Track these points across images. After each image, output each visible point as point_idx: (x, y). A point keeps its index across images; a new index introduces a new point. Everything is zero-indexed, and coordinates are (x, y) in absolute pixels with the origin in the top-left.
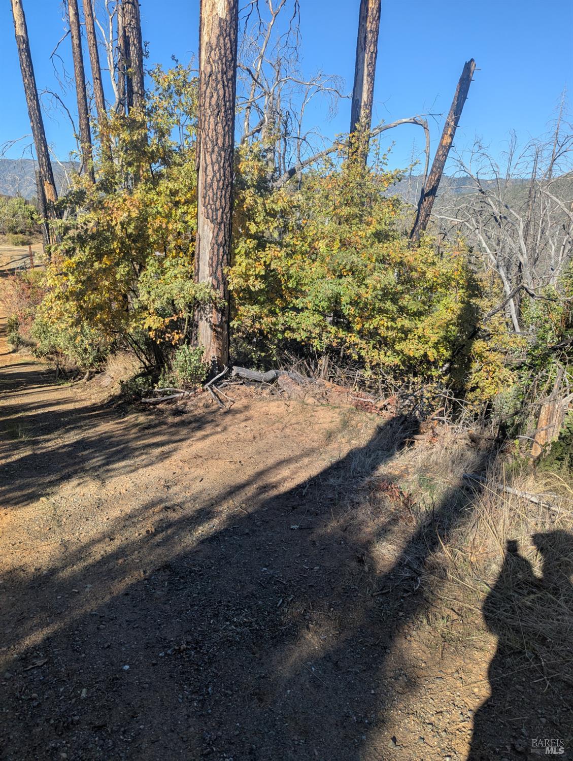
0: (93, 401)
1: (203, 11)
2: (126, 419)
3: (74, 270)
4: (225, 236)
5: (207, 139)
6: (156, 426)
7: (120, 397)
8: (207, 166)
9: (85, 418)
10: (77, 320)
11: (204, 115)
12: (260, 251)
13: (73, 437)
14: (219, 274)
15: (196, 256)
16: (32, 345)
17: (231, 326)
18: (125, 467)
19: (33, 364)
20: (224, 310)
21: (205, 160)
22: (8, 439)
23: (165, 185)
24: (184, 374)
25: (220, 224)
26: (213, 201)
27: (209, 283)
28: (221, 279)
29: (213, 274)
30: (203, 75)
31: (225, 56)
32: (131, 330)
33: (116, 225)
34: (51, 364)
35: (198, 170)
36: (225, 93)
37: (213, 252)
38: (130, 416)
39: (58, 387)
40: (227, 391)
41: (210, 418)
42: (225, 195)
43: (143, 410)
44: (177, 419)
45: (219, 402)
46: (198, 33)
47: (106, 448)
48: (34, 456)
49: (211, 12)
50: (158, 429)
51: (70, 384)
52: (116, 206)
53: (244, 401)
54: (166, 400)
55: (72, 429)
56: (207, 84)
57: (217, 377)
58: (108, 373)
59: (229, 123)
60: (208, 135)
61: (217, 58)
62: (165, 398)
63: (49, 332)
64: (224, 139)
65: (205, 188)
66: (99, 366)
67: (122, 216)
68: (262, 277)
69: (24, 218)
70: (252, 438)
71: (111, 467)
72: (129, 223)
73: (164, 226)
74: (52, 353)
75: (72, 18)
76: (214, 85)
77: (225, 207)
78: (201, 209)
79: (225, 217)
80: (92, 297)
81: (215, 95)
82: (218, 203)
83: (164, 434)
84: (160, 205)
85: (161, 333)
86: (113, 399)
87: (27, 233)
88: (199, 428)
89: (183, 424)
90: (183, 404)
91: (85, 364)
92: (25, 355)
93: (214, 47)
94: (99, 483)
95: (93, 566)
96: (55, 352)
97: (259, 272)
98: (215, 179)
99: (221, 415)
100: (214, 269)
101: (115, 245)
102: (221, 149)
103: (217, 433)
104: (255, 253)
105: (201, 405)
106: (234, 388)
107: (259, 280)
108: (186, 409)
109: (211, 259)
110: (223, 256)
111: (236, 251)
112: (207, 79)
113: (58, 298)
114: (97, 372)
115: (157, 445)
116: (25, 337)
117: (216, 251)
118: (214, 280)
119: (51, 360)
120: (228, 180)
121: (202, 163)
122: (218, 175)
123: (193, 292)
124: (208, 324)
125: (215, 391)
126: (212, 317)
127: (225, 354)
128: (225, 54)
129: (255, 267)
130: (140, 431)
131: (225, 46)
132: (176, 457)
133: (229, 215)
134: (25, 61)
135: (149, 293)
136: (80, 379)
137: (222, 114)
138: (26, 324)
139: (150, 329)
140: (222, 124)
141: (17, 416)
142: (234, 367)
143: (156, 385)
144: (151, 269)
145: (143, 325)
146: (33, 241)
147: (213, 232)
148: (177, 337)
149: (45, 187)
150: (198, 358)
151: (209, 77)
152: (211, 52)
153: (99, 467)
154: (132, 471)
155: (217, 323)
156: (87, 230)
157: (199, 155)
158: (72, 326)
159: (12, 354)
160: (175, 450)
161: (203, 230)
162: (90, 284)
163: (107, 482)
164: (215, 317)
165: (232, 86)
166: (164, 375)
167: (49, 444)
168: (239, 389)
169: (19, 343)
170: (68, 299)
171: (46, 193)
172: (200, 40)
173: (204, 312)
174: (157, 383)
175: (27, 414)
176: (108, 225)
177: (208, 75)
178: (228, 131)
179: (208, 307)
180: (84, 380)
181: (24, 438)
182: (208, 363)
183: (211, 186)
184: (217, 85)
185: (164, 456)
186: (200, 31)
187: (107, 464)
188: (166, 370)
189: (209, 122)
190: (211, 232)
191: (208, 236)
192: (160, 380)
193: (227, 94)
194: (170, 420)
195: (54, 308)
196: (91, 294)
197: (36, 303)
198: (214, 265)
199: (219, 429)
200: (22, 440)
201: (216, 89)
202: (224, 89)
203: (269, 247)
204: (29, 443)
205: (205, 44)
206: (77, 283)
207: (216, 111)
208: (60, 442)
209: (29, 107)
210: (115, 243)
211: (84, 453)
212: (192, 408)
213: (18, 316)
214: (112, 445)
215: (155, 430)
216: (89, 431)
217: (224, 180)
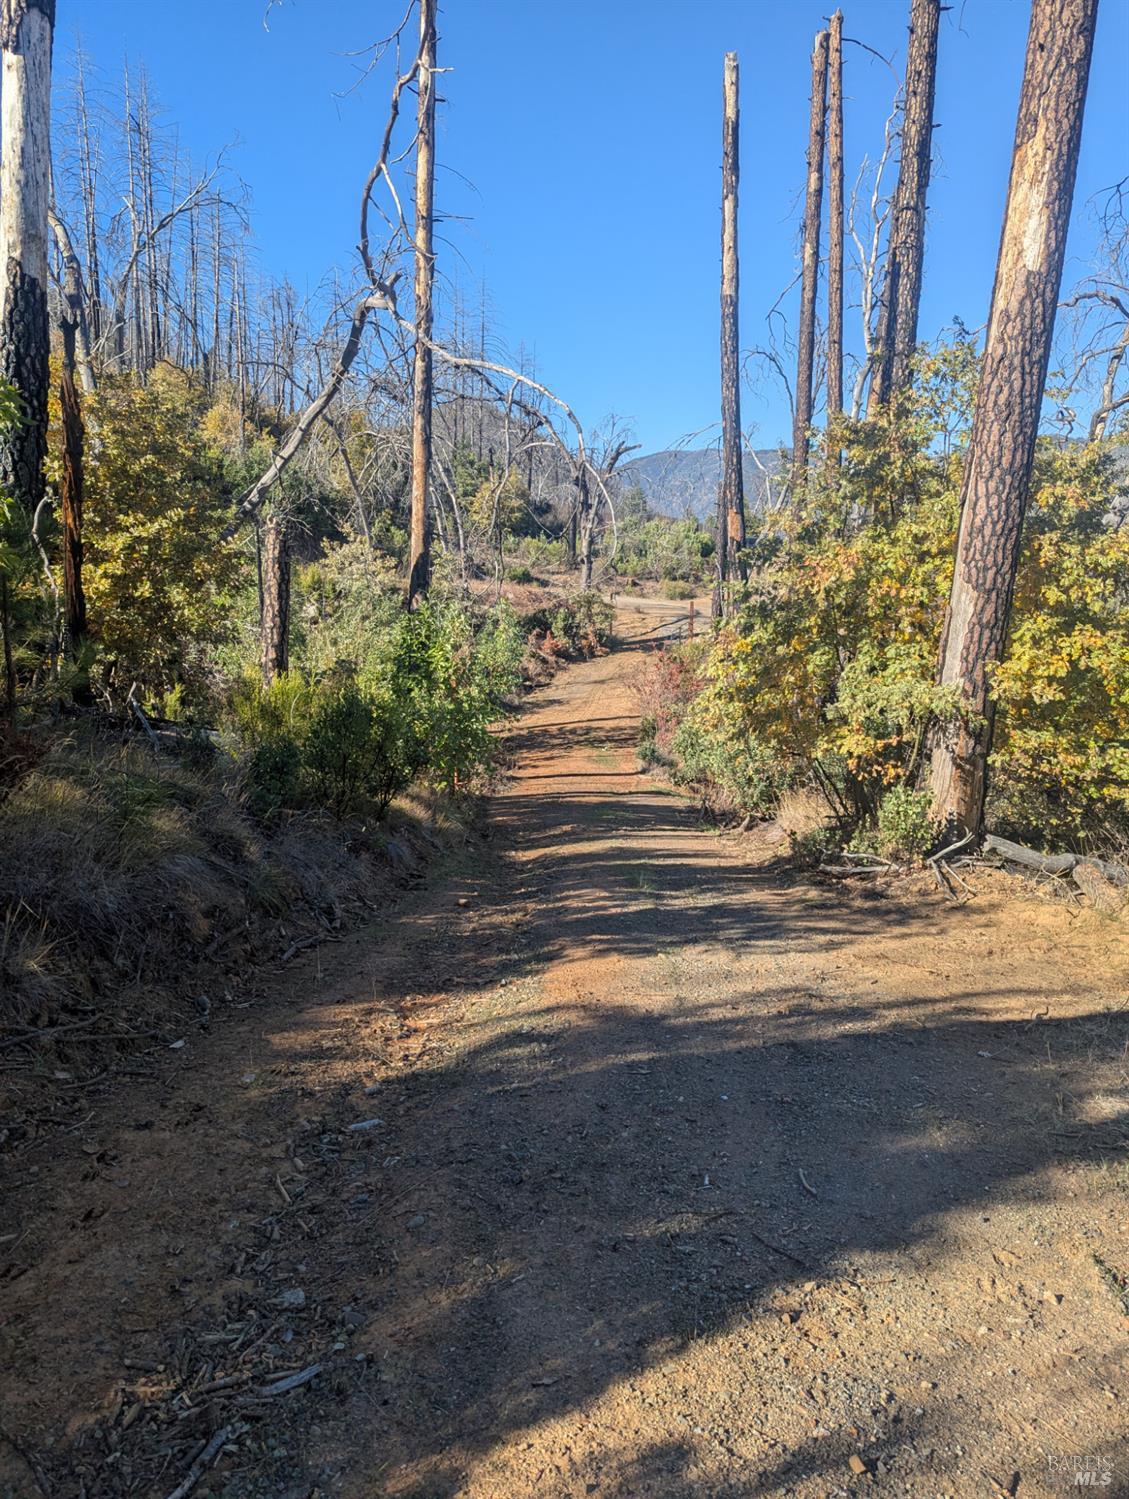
0: (748, 861)
1: (1002, 262)
2: (790, 891)
3: (748, 655)
4: (996, 612)
5: (984, 457)
6: (832, 907)
7: (788, 860)
8: (977, 499)
9: (730, 880)
10: (740, 730)
11: (983, 421)
12: (1061, 636)
13: (708, 900)
14: (978, 675)
15: (942, 643)
16: (672, 764)
17: (990, 762)
18: (772, 947)
19: (668, 794)
20: (980, 735)
21: (976, 490)
22: (626, 887)
23: (904, 529)
24: (893, 833)
25: (989, 592)
26: (981, 555)
27: (958, 687)
28: (980, 683)
29: (968, 673)
30: (989, 361)
31: (1031, 327)
32: (819, 754)
33: (818, 592)
34: (694, 798)
35: (963, 504)
36: (1024, 384)
37: (972, 637)
38: (798, 888)
39: (700, 834)
40: (966, 875)
41: (924, 912)
42: (1005, 544)
43: (820, 883)
44: (868, 904)
45: (948, 891)
46: (991, 295)
47: (752, 921)
48: (655, 911)
49: (1015, 264)
50: (836, 911)
51: (718, 832)
52: (821, 564)
53: (996, 897)
54: (859, 873)
55: (710, 890)
56: (995, 373)
57: (952, 847)
58: (779, 821)
59: (1026, 430)
60: (986, 452)
61: (1016, 332)
62: (859, 869)
63: (699, 745)
64: (1014, 456)
65: (970, 534)
66: (768, 809)
67: (828, 579)
68: (1060, 681)
69: (690, 553)
70: (985, 953)
71: (753, 942)
72: (838, 588)
73: (893, 593)
74: (699, 781)
75: (808, 261)
76: (1006, 374)
77: (1003, 563)
78: (961, 567)
79: (1000, 580)
80: (766, 697)
81: (1006, 390)
82: (990, 559)
83: (843, 920)
84: (892, 560)
85: (864, 762)
86: (778, 861)
87: (692, 579)
88: (900, 923)
89: (874, 912)
90: (886, 883)
91: (745, 804)
92: (659, 779)
93: (1013, 317)
94: (732, 955)
95: (707, 1023)
96: (703, 779)
97: (1056, 671)
98: (989, 519)
99: (944, 911)
100: (970, 666)
101: (812, 621)
102: (1005, 472)
103: (928, 934)
104: (1052, 639)
105: (915, 889)
106: (983, 872)
107: (1055, 686)
108: (889, 892)
109: (967, 648)
110: (989, 645)
111: (1015, 636)
112: (995, 366)
113: (719, 695)
114: (763, 819)
115: (824, 931)
116: (662, 751)
117: (976, 636)
118: (968, 684)
119: (696, 791)
120: (1013, 520)
121: (971, 495)
122: (995, 513)
123: (927, 701)
124: (949, 755)
125: (944, 871)
126: (956, 744)
127: (975, 811)
128: (1032, 324)
129: (1049, 664)
130: (805, 909)
131: (1033, 312)
132: (849, 950)
133: (1008, 577)
134: (728, 331)
135: (854, 696)
136: (734, 827)
137: (1015, 417)
138: (667, 730)
139: (850, 754)
140: (1013, 432)
141: (638, 862)
142: (988, 837)
143: (845, 846)
144: (863, 661)
145: (840, 747)
146: (698, 592)
147: (976, 604)
148: (892, 772)
149: (729, 518)
150: (919, 810)
151: (1000, 362)
152: (1006, 325)
153: (737, 940)
154: (780, 953)
155: (964, 755)
156: (776, 597)
157: (968, 482)
158: (731, 739)
159: (641, 776)
160: (851, 942)
161: (959, 602)
162: (768, 676)
163: (743, 957)
164: (963, 744)
165: (1039, 373)
166: (861, 832)
167: (676, 902)
168: (990, 875)
169: (653, 758)
170: (731, 699)
171: (729, 528)
172: (992, 306)
173: (944, 735)
174: (847, 843)
175: (651, 862)
176: (807, 593)
177: (996, 360)
178: (1023, 443)
179: (952, 726)
180: (740, 829)
181: (646, 889)
182: (940, 822)
183: (981, 530)
184: (1010, 375)
185: (830, 947)
186: (994, 292)
187: (749, 939)
188: (867, 825)
189: (990, 432)
190: (972, 605)
191: (966, 612)
192: (854, 838)
193: (1028, 386)
194: (858, 903)
195: (712, 710)
196: (766, 693)
197: (687, 699)
198: (970, 659)
199: (933, 930)
200: (643, 890)
201: (1008, 380)
202: (1023, 379)
203: (1081, 630)
204: (651, 896)
205: (998, 312)
206: (749, 674)
207: (1004, 415)
208: (691, 902)
209: (724, 398)
210: (813, 619)
211: (720, 921)
212: (899, 893)
213: (657, 715)
214: (761, 918)
215: (830, 912)
216: (733, 897)
217: (1005, 522)
